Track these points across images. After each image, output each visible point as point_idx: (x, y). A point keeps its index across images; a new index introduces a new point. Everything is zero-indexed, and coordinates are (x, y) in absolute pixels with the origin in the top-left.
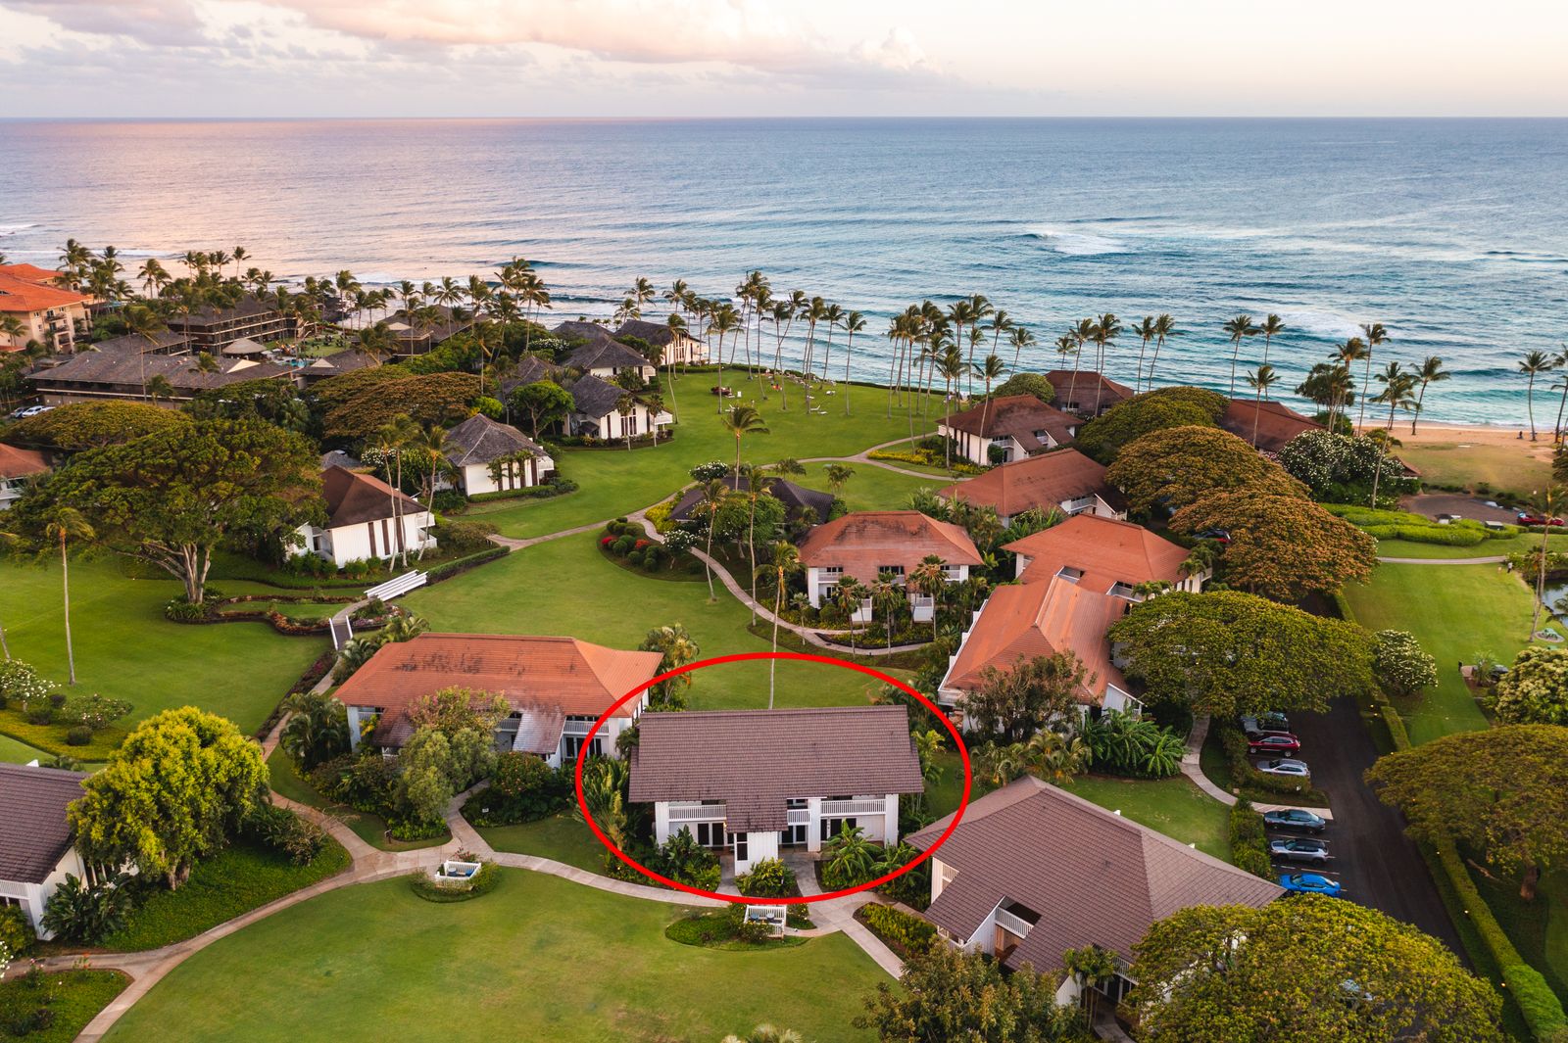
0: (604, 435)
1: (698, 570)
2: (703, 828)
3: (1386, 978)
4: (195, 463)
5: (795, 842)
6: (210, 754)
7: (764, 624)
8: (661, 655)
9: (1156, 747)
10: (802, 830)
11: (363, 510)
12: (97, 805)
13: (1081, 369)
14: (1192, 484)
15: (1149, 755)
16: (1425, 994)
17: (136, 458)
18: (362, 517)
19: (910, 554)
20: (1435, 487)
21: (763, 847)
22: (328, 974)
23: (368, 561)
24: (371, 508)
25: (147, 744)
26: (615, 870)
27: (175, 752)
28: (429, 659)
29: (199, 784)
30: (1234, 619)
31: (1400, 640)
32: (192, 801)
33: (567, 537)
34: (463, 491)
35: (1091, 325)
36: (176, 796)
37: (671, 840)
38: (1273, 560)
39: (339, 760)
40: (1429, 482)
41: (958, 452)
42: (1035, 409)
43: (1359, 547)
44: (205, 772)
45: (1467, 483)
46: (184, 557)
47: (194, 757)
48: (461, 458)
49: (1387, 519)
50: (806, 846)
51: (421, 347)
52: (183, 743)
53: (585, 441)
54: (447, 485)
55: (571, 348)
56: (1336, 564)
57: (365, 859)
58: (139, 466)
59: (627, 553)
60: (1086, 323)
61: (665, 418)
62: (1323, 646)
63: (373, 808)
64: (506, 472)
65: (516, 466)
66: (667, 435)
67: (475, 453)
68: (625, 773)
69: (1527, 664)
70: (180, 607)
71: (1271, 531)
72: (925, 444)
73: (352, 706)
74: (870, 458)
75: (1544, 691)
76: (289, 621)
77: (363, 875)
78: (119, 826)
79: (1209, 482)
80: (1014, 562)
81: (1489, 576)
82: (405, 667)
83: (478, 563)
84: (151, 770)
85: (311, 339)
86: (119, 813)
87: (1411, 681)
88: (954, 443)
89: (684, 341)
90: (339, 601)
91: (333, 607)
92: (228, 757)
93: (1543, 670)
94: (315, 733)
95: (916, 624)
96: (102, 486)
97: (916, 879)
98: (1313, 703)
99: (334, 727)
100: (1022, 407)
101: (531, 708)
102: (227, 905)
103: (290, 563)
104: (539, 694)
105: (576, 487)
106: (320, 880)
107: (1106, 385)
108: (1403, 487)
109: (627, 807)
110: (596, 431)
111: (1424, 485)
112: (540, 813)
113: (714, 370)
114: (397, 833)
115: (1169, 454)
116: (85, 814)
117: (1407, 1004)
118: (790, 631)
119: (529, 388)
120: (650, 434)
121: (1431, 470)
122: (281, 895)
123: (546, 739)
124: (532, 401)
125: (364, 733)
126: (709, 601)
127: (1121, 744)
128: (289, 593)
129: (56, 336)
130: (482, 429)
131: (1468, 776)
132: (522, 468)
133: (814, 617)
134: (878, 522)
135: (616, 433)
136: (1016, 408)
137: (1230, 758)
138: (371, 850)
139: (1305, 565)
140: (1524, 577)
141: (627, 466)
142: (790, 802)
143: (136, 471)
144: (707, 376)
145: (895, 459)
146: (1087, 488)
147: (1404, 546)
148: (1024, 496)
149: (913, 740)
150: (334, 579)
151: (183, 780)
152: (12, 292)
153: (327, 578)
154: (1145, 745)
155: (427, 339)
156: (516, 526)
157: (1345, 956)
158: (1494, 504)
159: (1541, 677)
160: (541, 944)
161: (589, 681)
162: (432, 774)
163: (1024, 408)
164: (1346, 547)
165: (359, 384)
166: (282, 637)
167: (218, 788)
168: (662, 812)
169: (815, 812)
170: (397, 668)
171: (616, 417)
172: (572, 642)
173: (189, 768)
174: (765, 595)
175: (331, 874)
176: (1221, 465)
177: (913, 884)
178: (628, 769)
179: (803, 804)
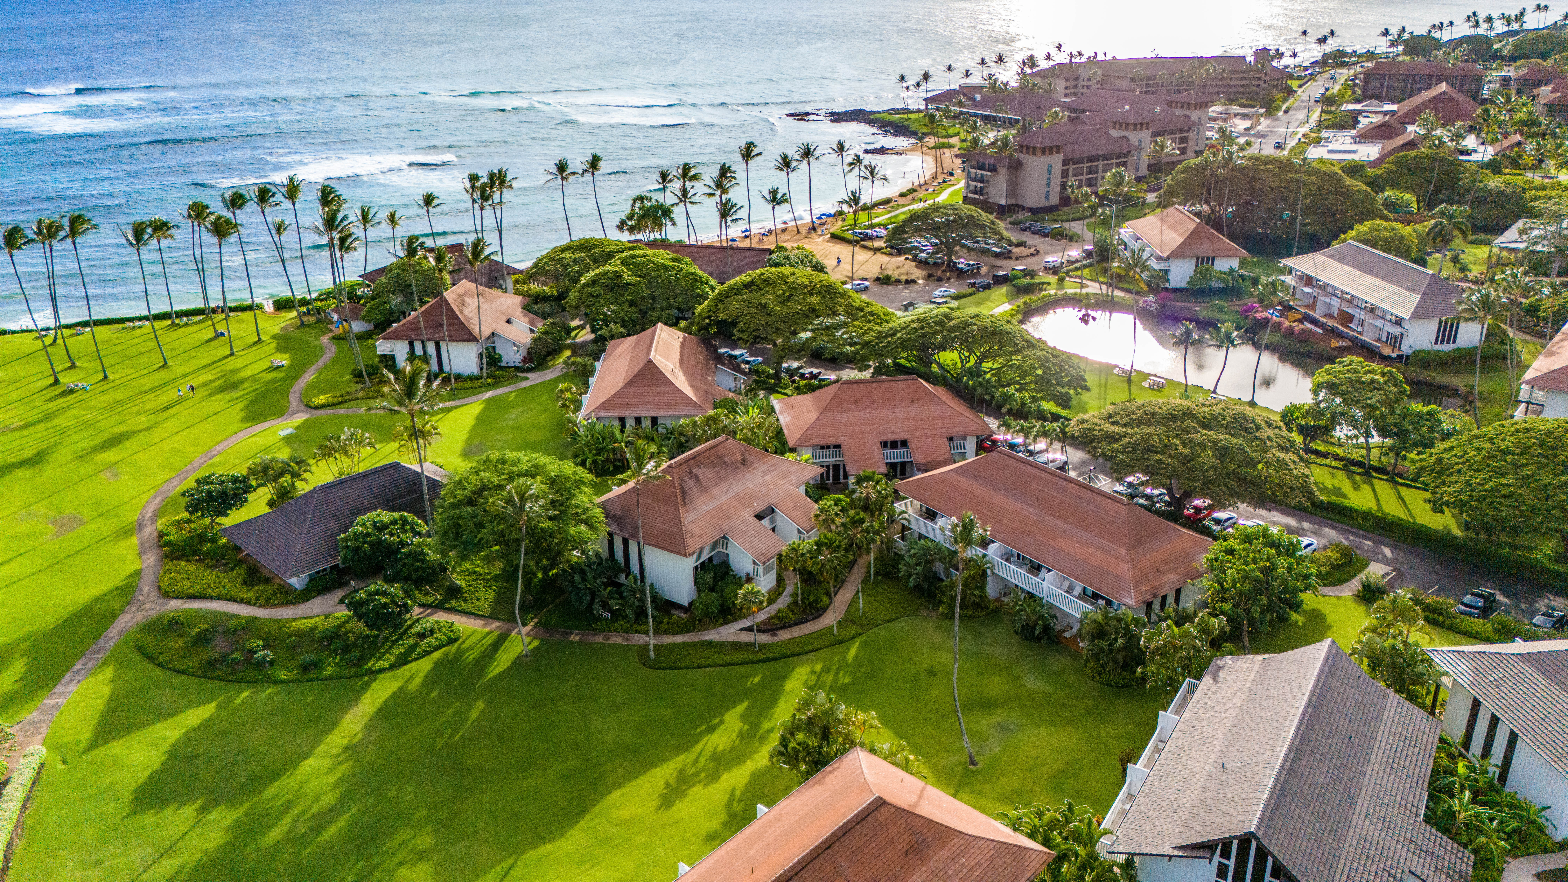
19: (762, 487)
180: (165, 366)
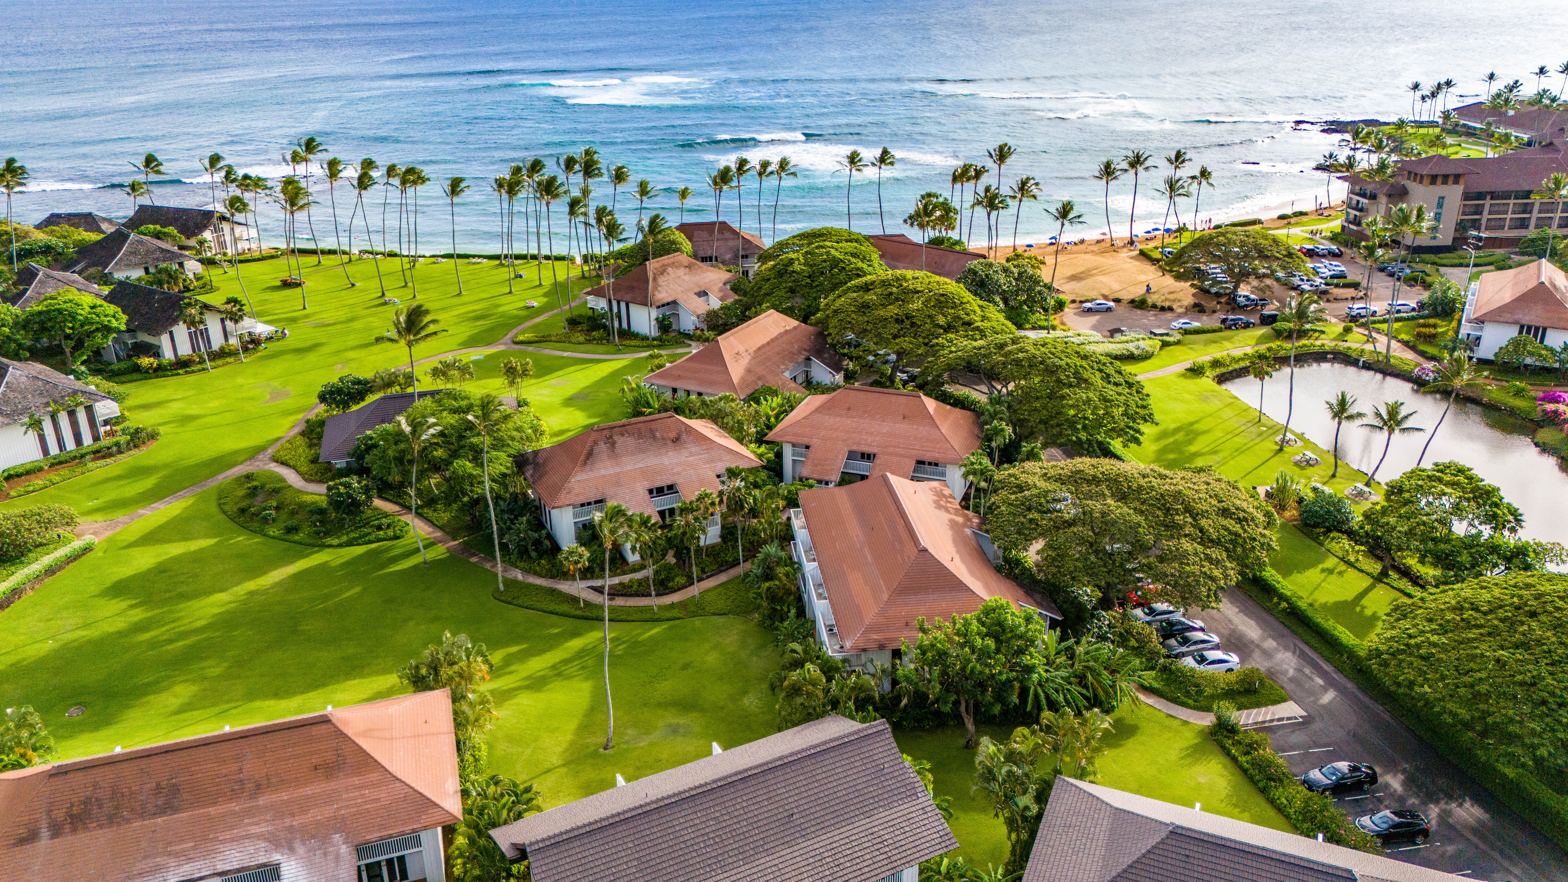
42: (690, 268)
53: (147, 366)
65: (63, 419)
72: (574, 320)
74: (518, 343)
82: (36, 835)
88: (609, 314)
89: (224, 226)
95: (708, 549)
107: (739, 234)
110: (157, 352)
120: (230, 346)
134: (629, 434)
135: (185, 349)
136: (670, 271)
145: (550, 341)
146: (801, 351)
163: (678, 268)
171: (181, 331)
172: (327, 721)
180: (460, 294)
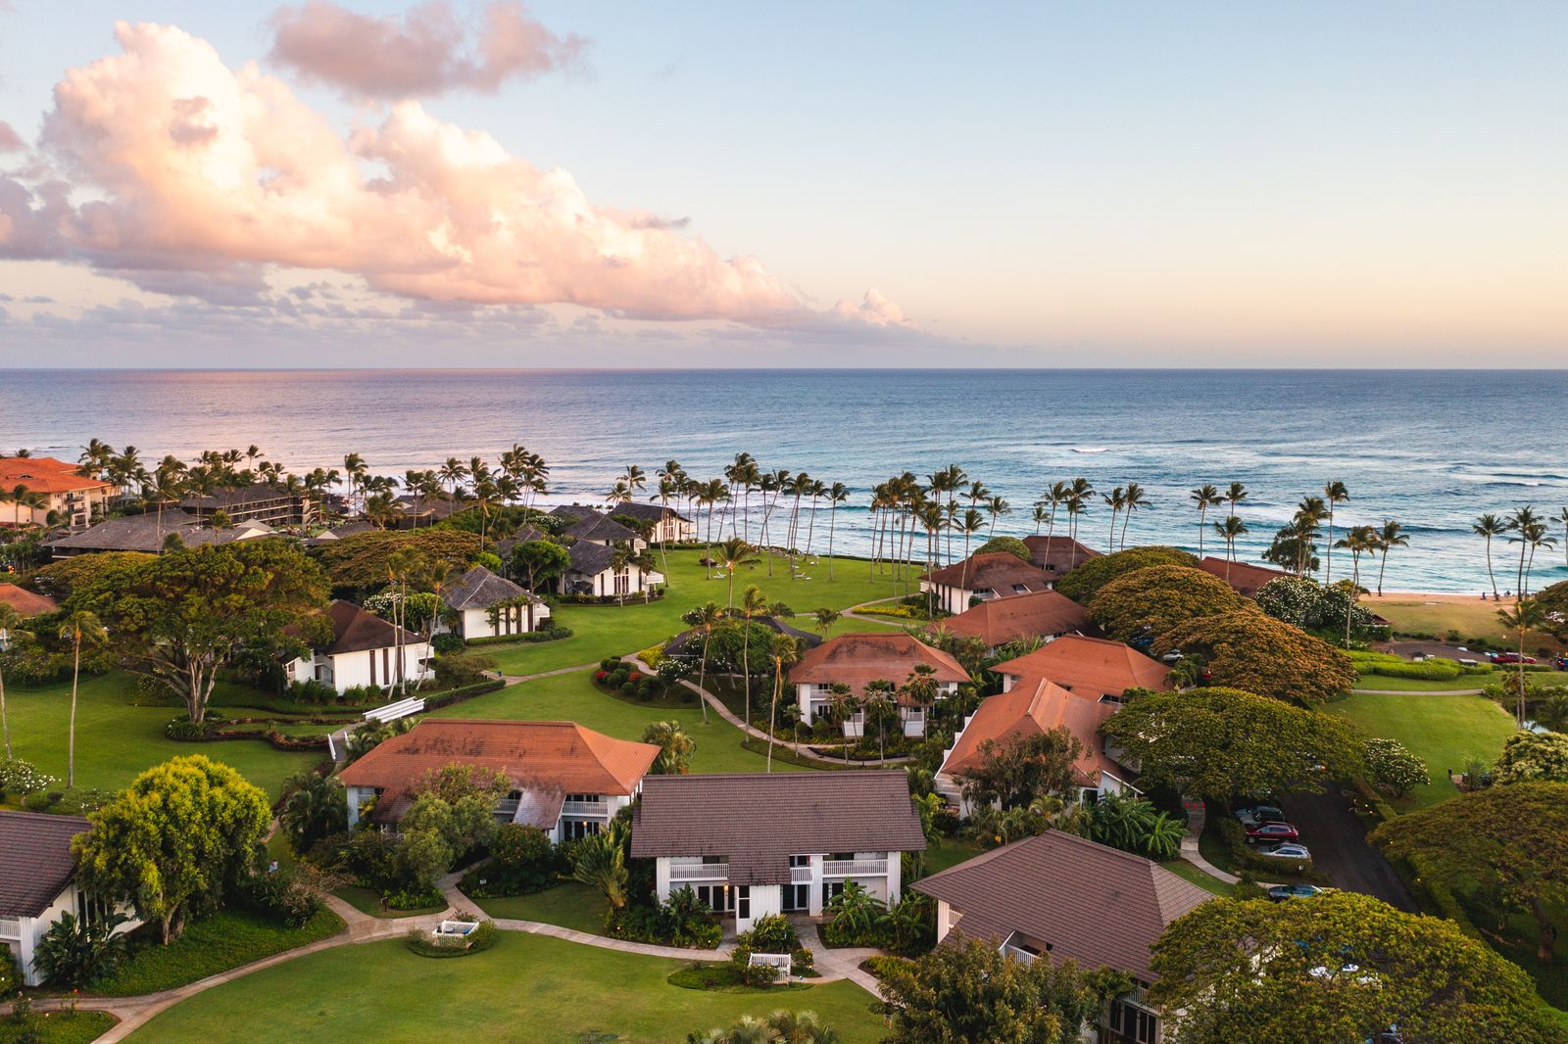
0: (597, 593)
1: (691, 700)
2: (704, 891)
3: (1415, 943)
4: (211, 575)
5: (796, 908)
6: (218, 792)
7: (755, 741)
8: (659, 748)
9: (1154, 827)
10: (803, 889)
11: (366, 639)
12: (102, 835)
13: (1053, 534)
14: (1171, 615)
15: (1148, 835)
16: (1456, 957)
17: (154, 571)
18: (365, 644)
19: (900, 672)
20: (1406, 635)
21: (766, 902)
22: (322, 1014)
23: (368, 689)
24: (373, 637)
25: (157, 781)
26: (615, 930)
27: (185, 788)
28: (431, 742)
29: (205, 822)
30: (1223, 708)
31: (1388, 746)
32: (197, 839)
33: (562, 675)
34: (462, 636)
35: (1064, 489)
36: (181, 830)
37: (673, 894)
38: (1255, 671)
39: (338, 835)
40: (1401, 632)
41: (940, 607)
42: (1013, 566)
43: (1339, 662)
44: (212, 809)
45: (1436, 632)
46: (190, 676)
47: (203, 794)
48: (461, 603)
49: (1361, 658)
50: (808, 912)
51: (424, 523)
52: (192, 781)
53: (581, 598)
54: (445, 630)
55: (567, 524)
56: (1317, 675)
57: (360, 924)
58: (156, 578)
59: (620, 685)
60: (1059, 486)
61: (656, 578)
62: (1313, 732)
63: (369, 882)
64: (503, 617)
65: (513, 611)
66: (658, 594)
67: (475, 598)
68: (628, 831)
69: (1517, 745)
70: (181, 725)
71: (1252, 645)
72: (907, 601)
73: (353, 786)
74: (854, 613)
75: (1538, 770)
76: (287, 738)
77: (357, 937)
78: (124, 856)
79: (1187, 612)
80: (1001, 680)
81: (1469, 704)
82: (407, 750)
83: (475, 694)
84: (160, 803)
85: (316, 524)
86: (124, 845)
87: (1403, 779)
88: (936, 597)
89: (674, 521)
90: (338, 722)
91: (331, 728)
92: (235, 798)
93: (1535, 750)
94: (314, 812)
95: (907, 739)
96: (118, 598)
97: (922, 931)
98: (1309, 785)
99: (334, 805)
100: (1000, 563)
101: (531, 788)
102: (219, 959)
103: (290, 689)
104: (540, 774)
105: (569, 634)
106: (313, 941)
107: (1081, 549)
108: (1375, 631)
109: (629, 861)
110: (590, 589)
111: (1395, 634)
112: (538, 885)
113: (703, 547)
114: (393, 902)
115: (1146, 589)
116: (90, 845)
117: (1439, 966)
118: (783, 746)
119: (528, 545)
120: (642, 593)
121: (1400, 622)
122: (275, 953)
123: (545, 815)
124: (531, 556)
125: (363, 813)
126: (703, 724)
127: (1121, 822)
128: (289, 717)
129: (73, 516)
130: (481, 578)
131: (1471, 825)
132: (519, 613)
133: (806, 734)
134: (868, 643)
135: (609, 591)
136: (995, 565)
137: (1230, 845)
138: (366, 918)
139: (1287, 676)
140: (1503, 706)
141: (621, 619)
142: (792, 858)
143: (153, 583)
144: (695, 552)
145: (880, 614)
146: (1068, 625)
147: (1384, 680)
148: (1008, 629)
149: (913, 802)
150: (333, 705)
151: (190, 815)
152: (36, 476)
153: (326, 704)
154: (1144, 825)
155: (429, 516)
156: (512, 666)
157: (1371, 927)
158: (1465, 649)
159: (1533, 757)
160: (541, 989)
161: (589, 762)
162: (432, 835)
163: (1003, 564)
164: (1326, 663)
165: (364, 543)
166: (279, 753)
167: (222, 829)
168: (664, 869)
169: (816, 873)
170: (400, 752)
171: (609, 575)
172: (573, 727)
173: (198, 804)
174: (758, 717)
175: (326, 937)
176: (1198, 597)
177: (918, 935)
178: (630, 827)
179: (804, 861)
